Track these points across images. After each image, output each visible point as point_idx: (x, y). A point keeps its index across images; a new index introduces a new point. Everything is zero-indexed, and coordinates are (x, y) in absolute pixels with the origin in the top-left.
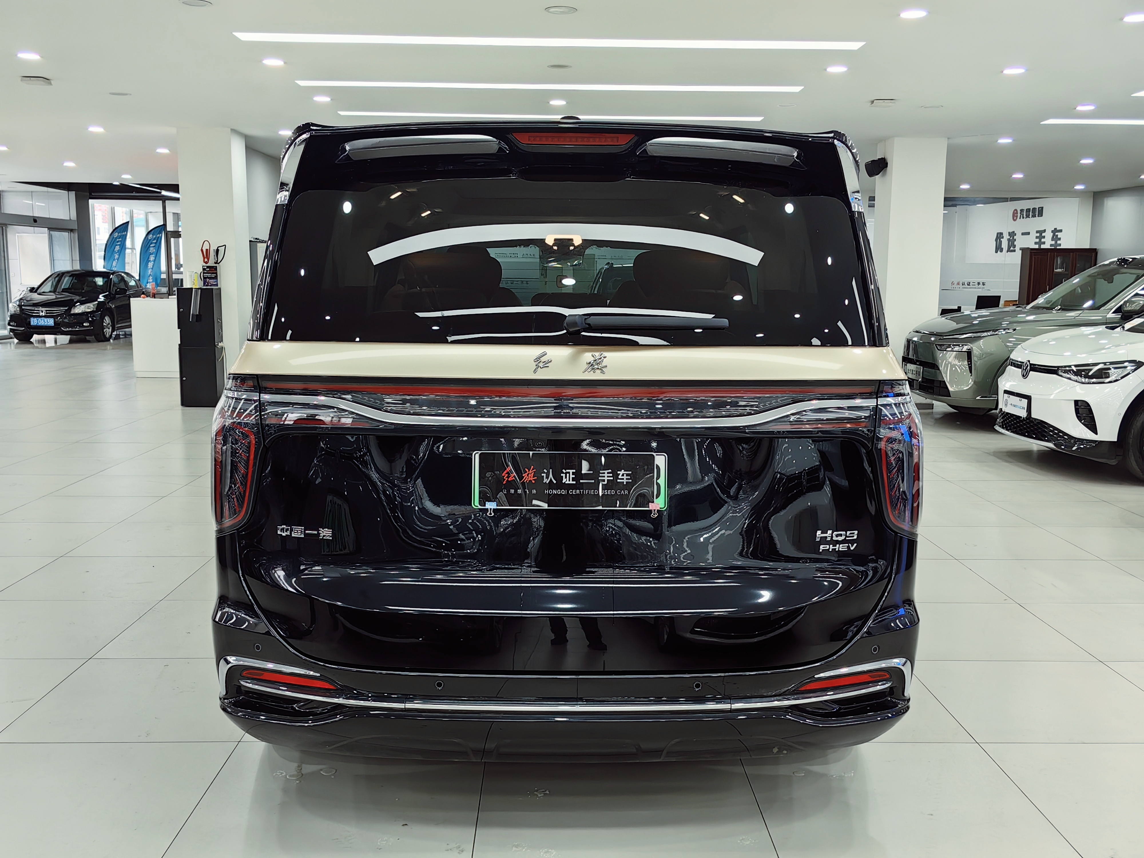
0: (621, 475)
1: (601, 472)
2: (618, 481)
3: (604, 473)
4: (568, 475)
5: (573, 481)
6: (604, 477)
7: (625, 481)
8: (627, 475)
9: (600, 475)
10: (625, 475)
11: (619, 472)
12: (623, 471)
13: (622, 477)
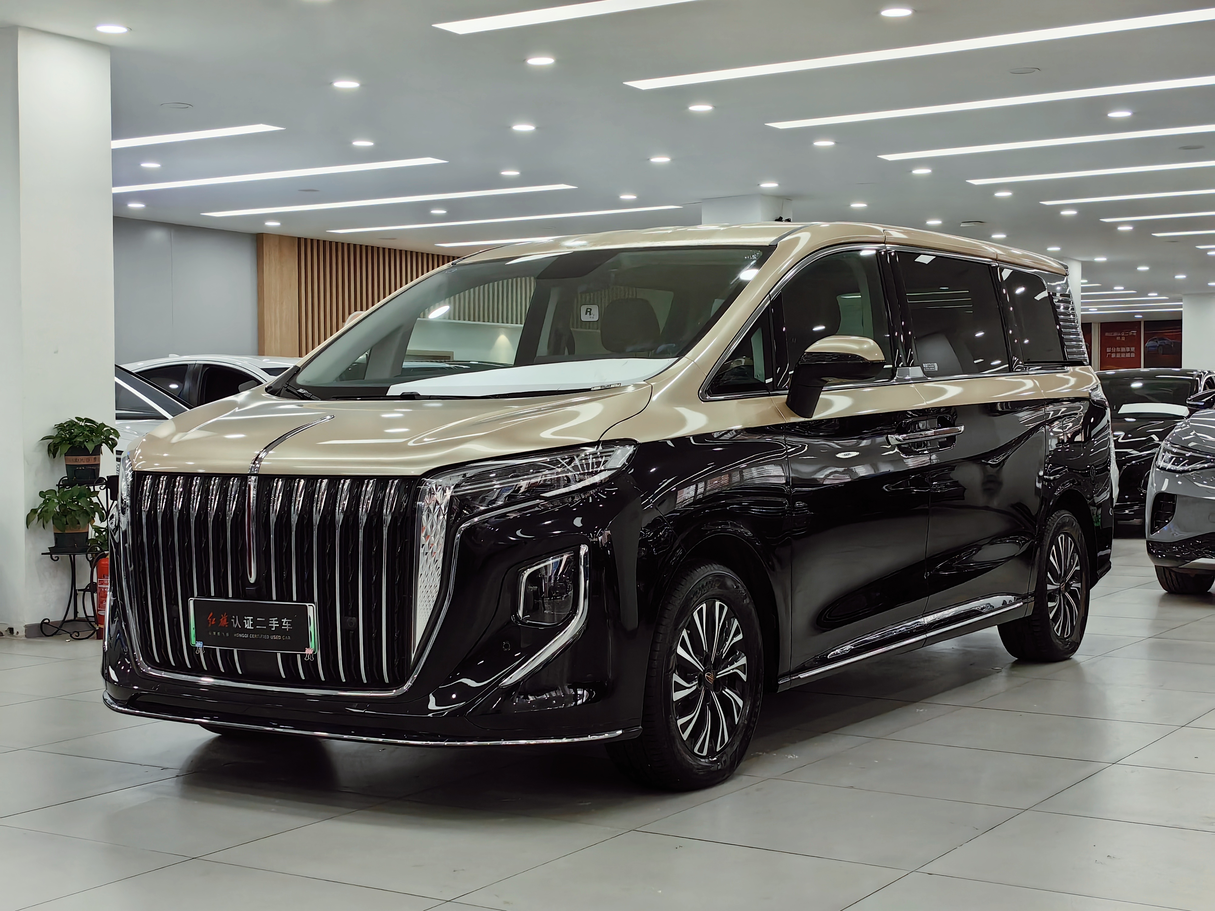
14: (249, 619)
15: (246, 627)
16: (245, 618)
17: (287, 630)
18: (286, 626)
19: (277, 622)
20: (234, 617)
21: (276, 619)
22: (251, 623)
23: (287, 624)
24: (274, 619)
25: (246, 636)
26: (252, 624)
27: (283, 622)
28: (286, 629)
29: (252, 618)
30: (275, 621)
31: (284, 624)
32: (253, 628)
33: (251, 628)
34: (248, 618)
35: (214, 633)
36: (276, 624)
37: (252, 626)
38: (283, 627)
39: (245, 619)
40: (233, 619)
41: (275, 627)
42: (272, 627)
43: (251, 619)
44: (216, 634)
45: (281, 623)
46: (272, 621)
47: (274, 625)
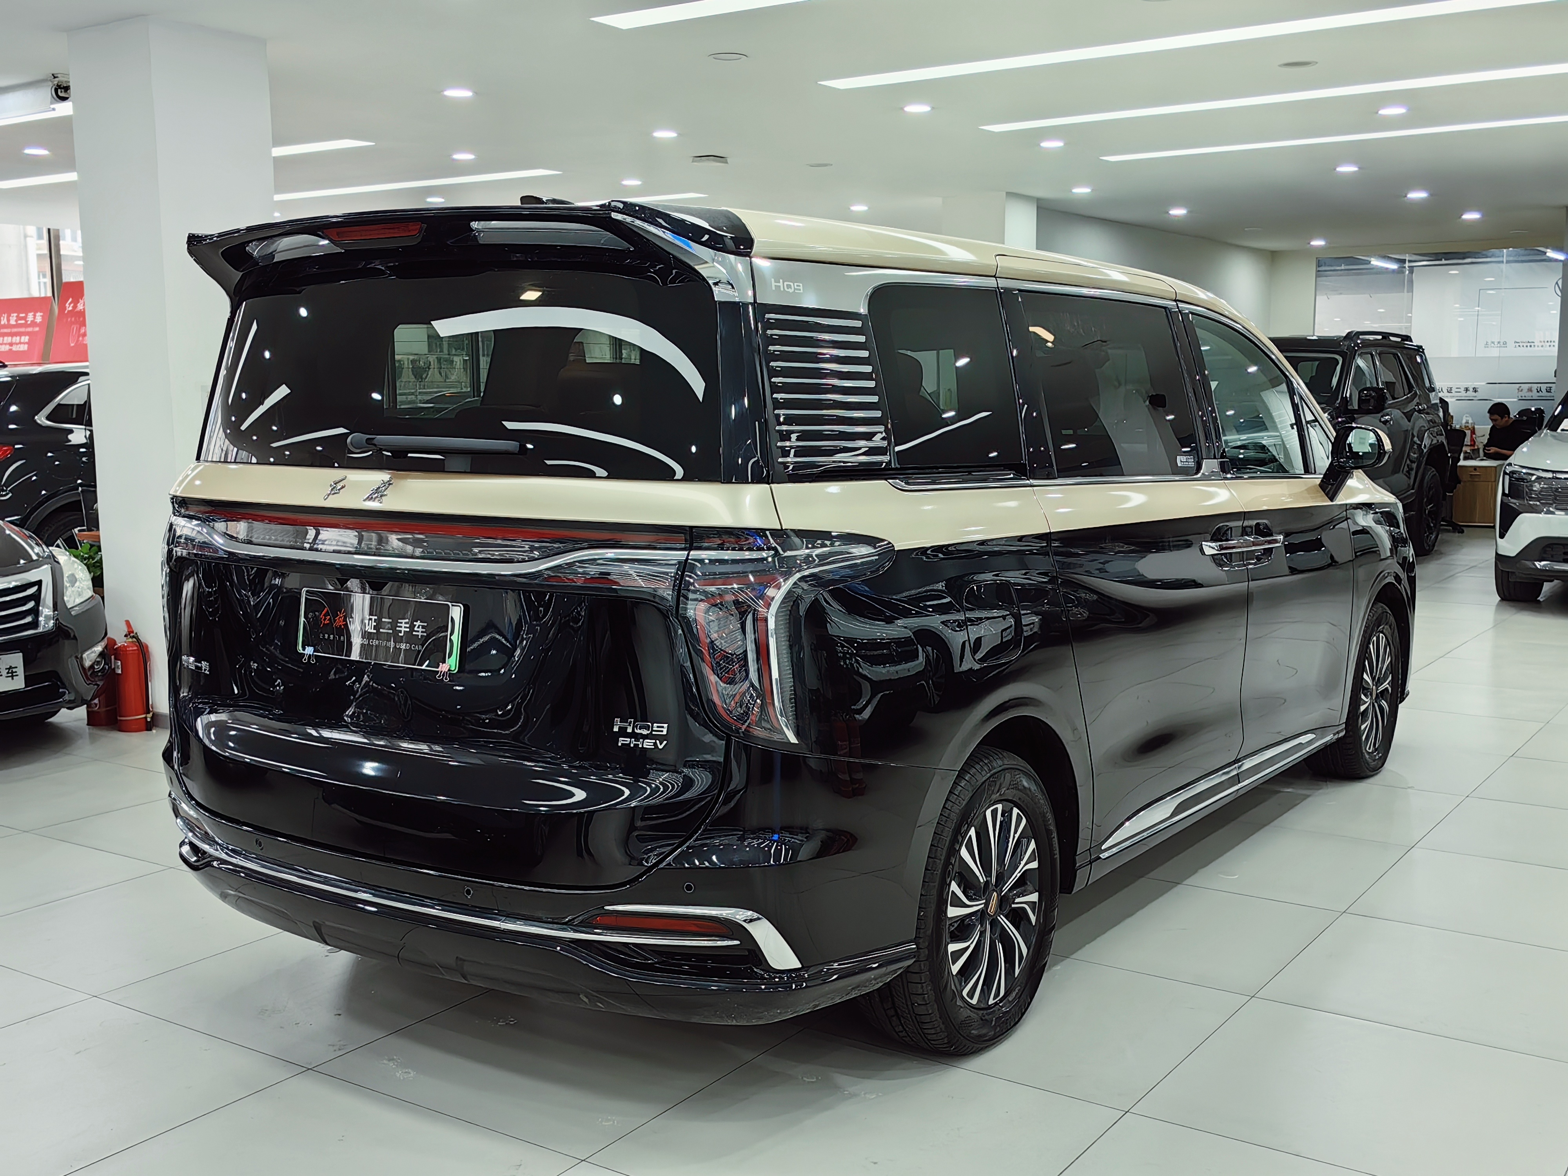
0: (417, 626)
1: (399, 621)
2: (414, 633)
3: (401, 623)
4: (370, 621)
5: (374, 629)
6: (401, 627)
7: (420, 634)
8: (423, 627)
9: (399, 625)
10: (421, 627)
11: (415, 623)
12: (419, 621)
13: (418, 629)
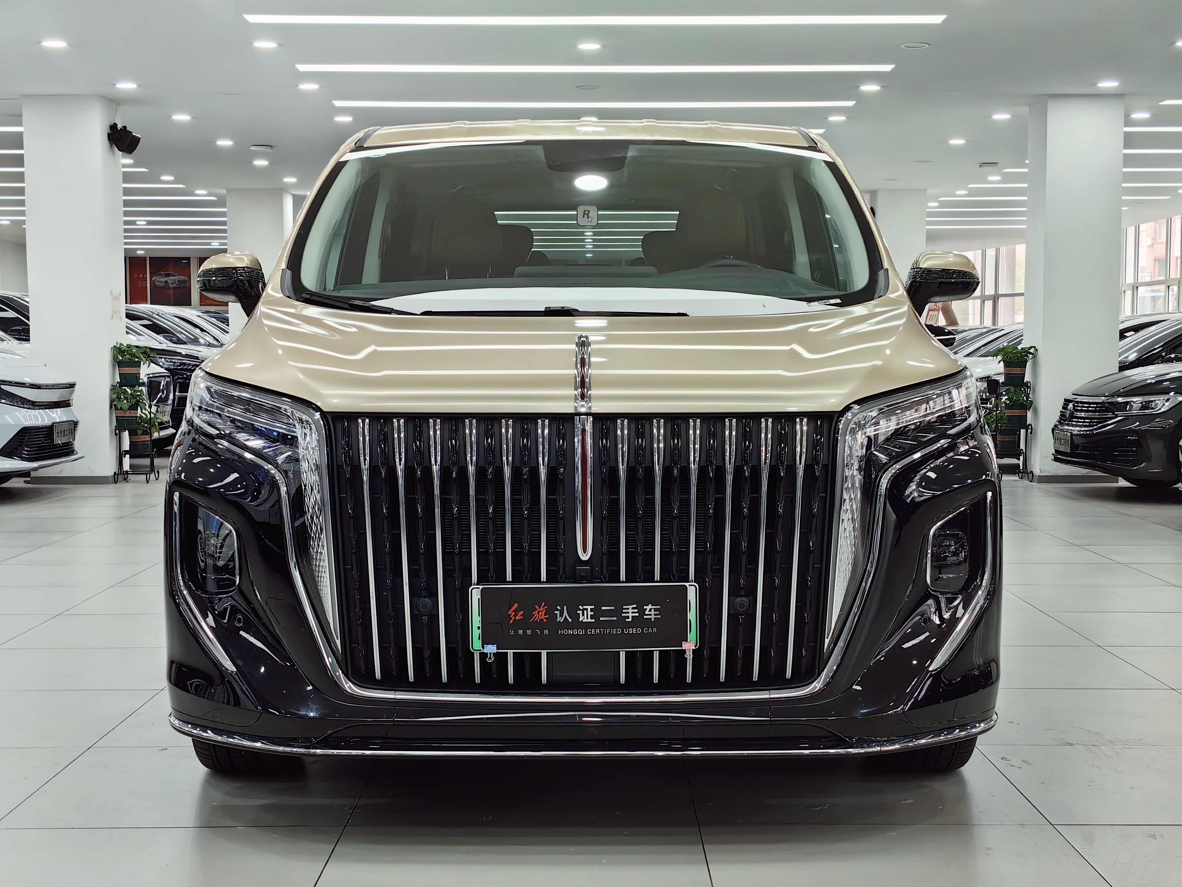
14: (587, 609)
15: (580, 620)
16: (581, 607)
17: (653, 620)
18: (651, 615)
19: (636, 610)
20: (559, 608)
21: (635, 606)
22: (590, 613)
23: (653, 612)
24: (630, 607)
25: (581, 632)
26: (591, 615)
27: (646, 609)
28: (651, 618)
29: (593, 607)
30: (633, 608)
31: (647, 612)
32: (593, 620)
33: (589, 620)
34: (585, 607)
35: (521, 632)
36: (633, 613)
37: (591, 619)
38: (645, 617)
39: (580, 610)
40: (558, 610)
41: (632, 616)
42: (628, 617)
43: (591, 609)
44: (525, 632)
45: (642, 612)
46: (628, 609)
47: (630, 615)
